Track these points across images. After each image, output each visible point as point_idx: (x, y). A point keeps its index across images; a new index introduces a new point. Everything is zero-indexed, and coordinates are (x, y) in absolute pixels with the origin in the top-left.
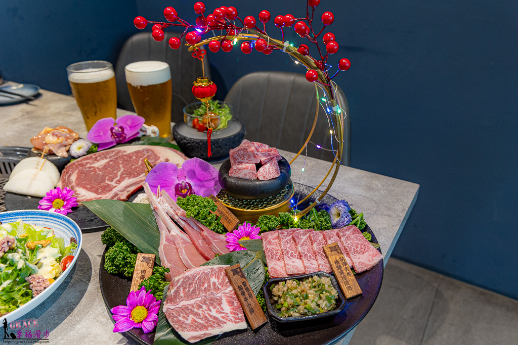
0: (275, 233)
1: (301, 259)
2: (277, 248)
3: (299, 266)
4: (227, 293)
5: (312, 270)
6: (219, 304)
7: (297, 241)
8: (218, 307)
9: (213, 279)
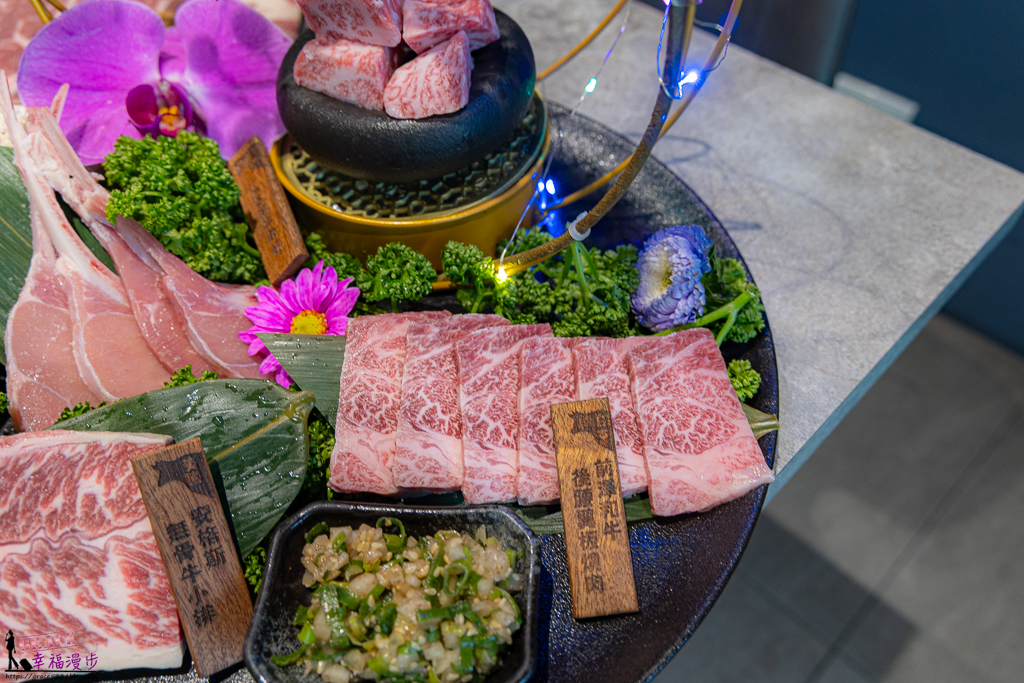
0: (400, 321)
1: (459, 435)
2: (390, 381)
3: (443, 461)
4: (129, 542)
5: (487, 483)
6: (94, 576)
7: (462, 370)
8: (87, 583)
9: (91, 485)
